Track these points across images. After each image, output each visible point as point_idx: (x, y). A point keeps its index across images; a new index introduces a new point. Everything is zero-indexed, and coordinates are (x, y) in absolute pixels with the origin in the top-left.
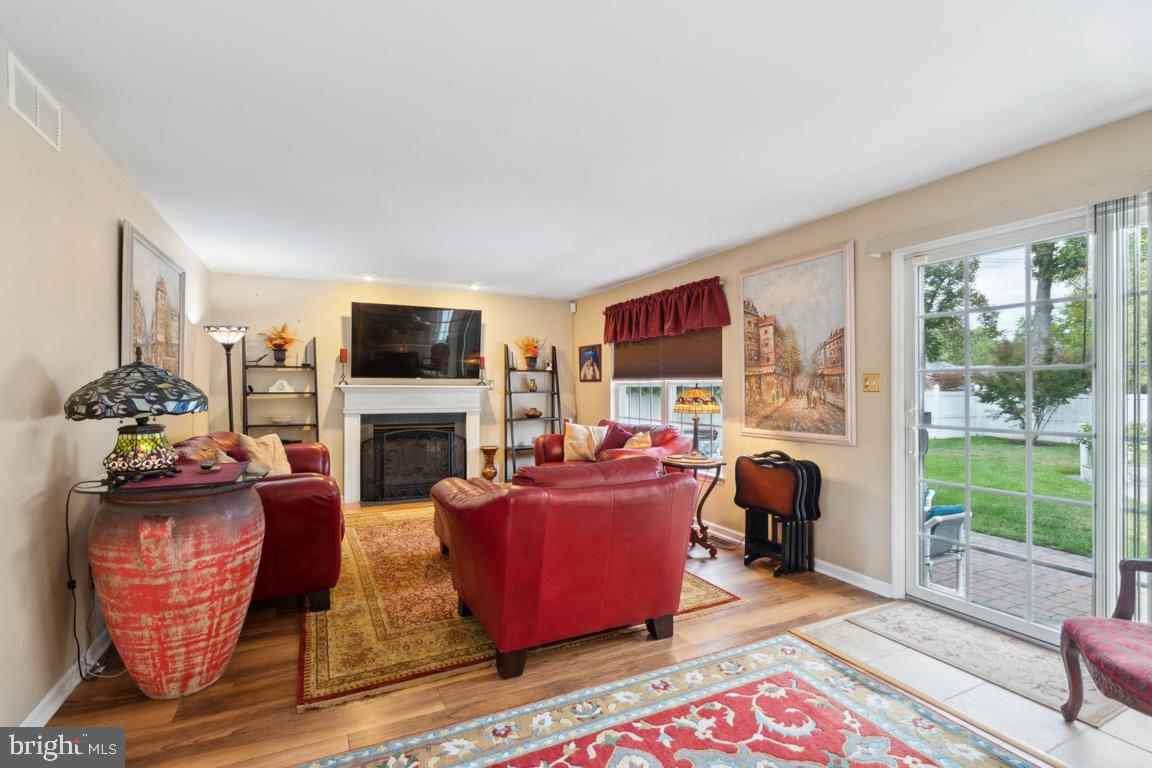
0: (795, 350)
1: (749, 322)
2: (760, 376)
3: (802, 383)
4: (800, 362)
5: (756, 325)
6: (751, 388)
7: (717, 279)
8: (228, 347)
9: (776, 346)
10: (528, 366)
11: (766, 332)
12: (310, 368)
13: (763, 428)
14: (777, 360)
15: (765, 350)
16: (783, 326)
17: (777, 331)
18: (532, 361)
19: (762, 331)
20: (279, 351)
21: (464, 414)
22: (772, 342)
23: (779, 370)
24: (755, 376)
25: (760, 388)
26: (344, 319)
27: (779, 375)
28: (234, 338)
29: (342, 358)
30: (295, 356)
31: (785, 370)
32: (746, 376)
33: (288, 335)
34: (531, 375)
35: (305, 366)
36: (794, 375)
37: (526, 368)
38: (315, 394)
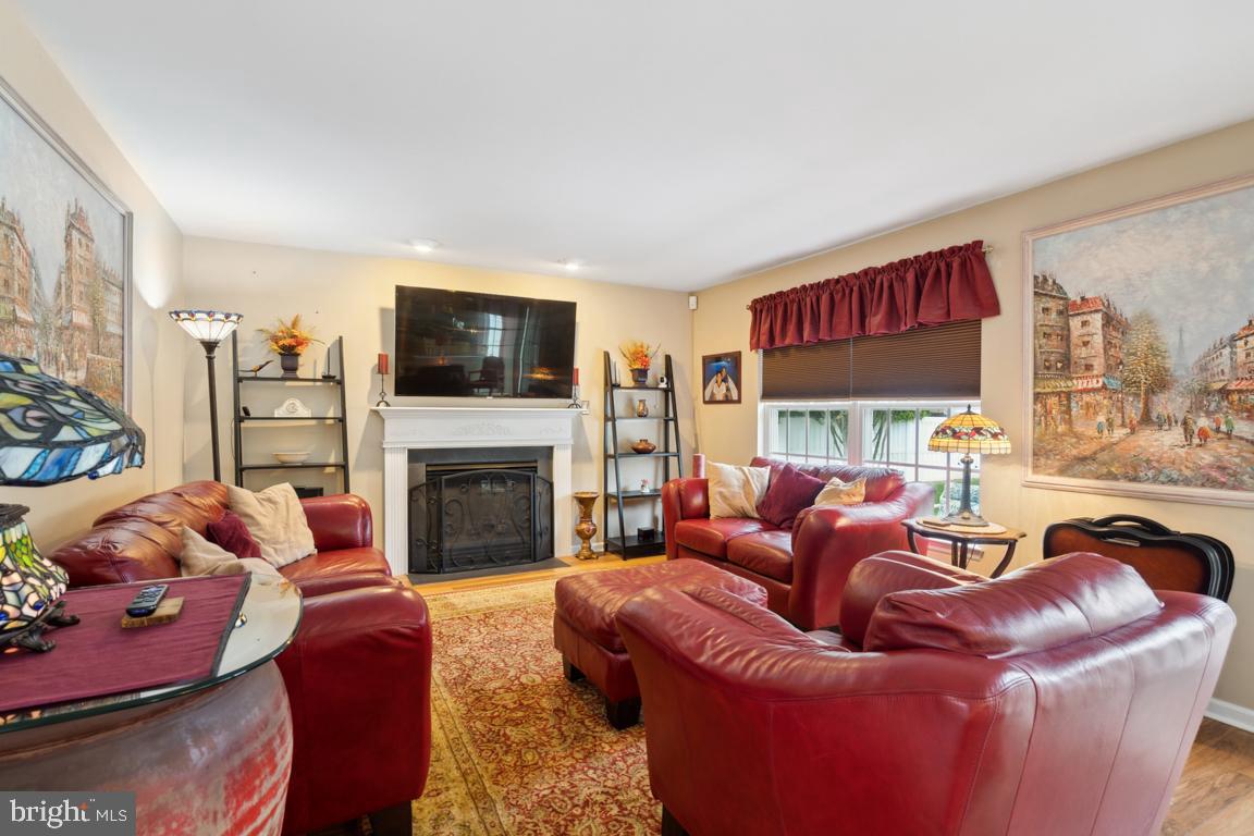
0: (1154, 350)
1: (1046, 310)
2: (1068, 395)
3: (1170, 404)
4: (1166, 370)
5: (1060, 313)
6: (1047, 413)
7: (979, 244)
8: (210, 346)
9: (1108, 344)
10: (636, 381)
11: (1084, 324)
12: (334, 382)
13: (1074, 476)
14: (1109, 367)
15: (1079, 353)
16: (1127, 311)
17: (1109, 321)
18: (640, 376)
19: (1075, 323)
20: (290, 355)
21: (550, 449)
22: (1098, 340)
23: (1115, 384)
24: (1058, 394)
25: (1068, 411)
26: (383, 311)
27: (1115, 391)
28: (219, 331)
29: (381, 368)
30: (312, 363)
31: (1127, 383)
32: (1037, 396)
33: (302, 332)
34: (638, 394)
35: (327, 378)
36: (1151, 391)
37: (632, 384)
38: (342, 420)
